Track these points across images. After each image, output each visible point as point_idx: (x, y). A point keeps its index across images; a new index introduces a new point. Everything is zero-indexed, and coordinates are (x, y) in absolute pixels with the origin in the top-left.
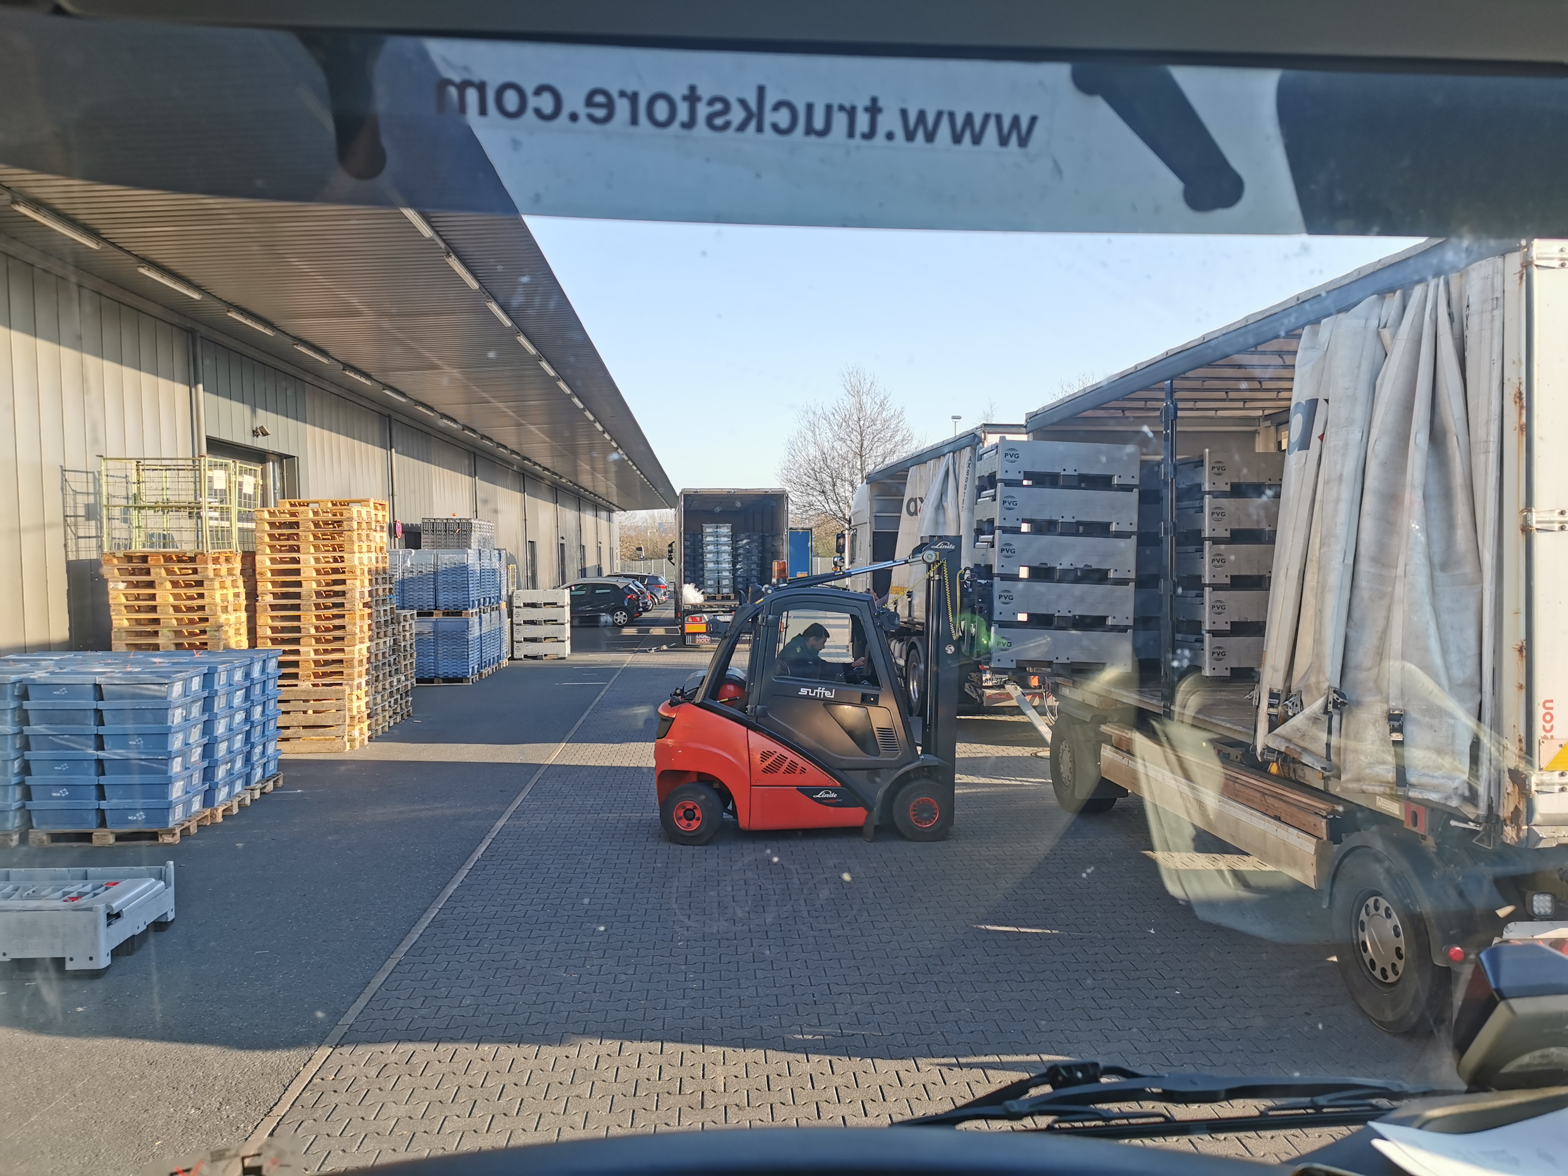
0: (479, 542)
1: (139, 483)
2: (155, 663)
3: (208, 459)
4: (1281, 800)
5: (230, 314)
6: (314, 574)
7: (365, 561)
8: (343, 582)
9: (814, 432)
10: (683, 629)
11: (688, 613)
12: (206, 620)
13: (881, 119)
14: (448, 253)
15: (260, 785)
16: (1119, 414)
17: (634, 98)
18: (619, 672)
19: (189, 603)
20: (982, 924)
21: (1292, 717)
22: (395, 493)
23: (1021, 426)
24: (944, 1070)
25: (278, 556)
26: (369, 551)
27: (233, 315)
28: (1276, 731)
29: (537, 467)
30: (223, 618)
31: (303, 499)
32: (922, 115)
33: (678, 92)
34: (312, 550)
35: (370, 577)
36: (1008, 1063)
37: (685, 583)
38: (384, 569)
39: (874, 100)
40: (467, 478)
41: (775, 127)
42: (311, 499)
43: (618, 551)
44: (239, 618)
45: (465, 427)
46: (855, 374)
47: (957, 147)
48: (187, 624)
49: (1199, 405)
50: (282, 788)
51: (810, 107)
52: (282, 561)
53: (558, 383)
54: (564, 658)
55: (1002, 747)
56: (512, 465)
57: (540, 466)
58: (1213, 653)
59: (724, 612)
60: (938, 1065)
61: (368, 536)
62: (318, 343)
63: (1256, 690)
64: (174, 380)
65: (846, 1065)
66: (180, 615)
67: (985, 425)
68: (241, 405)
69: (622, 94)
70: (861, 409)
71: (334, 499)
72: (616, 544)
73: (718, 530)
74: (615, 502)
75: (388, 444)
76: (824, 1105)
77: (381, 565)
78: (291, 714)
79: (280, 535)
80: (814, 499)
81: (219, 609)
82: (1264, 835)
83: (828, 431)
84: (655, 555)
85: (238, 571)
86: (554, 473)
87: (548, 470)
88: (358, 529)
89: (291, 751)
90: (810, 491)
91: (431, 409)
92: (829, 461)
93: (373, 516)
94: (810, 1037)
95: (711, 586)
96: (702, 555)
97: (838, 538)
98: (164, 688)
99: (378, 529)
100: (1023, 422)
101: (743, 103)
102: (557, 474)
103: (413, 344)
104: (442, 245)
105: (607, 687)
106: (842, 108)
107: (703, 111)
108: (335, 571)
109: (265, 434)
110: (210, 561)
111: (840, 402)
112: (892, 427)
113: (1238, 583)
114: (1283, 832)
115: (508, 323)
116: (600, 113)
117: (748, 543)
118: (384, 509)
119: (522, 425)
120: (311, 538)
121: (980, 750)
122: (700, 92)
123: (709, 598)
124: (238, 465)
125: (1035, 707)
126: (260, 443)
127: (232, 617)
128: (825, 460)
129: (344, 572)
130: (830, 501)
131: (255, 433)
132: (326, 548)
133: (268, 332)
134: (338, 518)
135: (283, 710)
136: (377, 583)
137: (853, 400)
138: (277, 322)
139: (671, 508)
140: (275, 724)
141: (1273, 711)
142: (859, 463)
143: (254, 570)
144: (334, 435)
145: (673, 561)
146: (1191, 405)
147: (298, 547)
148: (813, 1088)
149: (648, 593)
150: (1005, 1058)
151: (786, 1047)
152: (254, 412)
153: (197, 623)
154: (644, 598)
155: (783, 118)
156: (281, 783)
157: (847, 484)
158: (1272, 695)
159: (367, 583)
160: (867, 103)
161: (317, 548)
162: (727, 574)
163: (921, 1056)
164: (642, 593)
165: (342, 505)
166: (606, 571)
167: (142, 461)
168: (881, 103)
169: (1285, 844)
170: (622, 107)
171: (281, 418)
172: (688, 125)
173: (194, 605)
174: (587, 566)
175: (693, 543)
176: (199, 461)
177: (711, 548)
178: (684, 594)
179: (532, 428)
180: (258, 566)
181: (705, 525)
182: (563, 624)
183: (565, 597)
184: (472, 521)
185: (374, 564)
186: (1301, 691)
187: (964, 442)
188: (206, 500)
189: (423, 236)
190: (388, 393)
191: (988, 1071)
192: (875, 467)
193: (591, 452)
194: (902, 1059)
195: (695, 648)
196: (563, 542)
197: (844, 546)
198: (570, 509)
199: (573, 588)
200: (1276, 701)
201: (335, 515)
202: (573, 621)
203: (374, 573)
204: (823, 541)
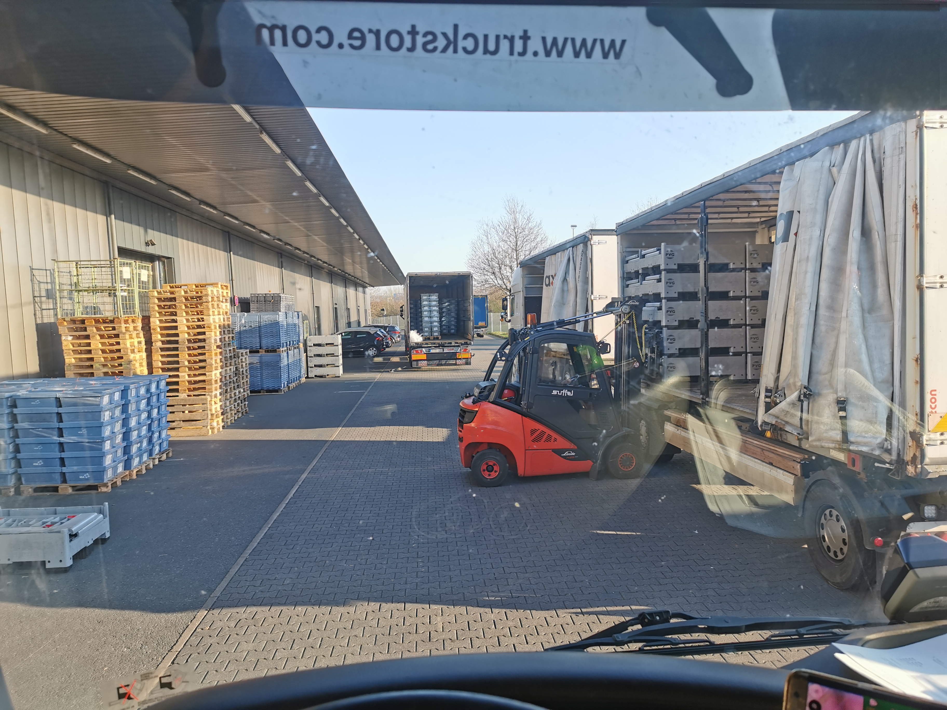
0: (286, 307)
1: (78, 275)
2: (92, 384)
3: (119, 260)
4: (773, 453)
5: (129, 172)
6: (186, 329)
7: (217, 321)
8: (204, 333)
9: (487, 236)
10: (410, 357)
11: (414, 348)
12: (122, 358)
13: (529, 43)
14: (261, 132)
15: (158, 456)
16: (673, 222)
17: (377, 34)
18: (373, 384)
19: (111, 348)
20: (594, 530)
21: (780, 403)
22: (234, 279)
23: (613, 230)
24: (574, 616)
25: (164, 318)
26: (219, 314)
27: (131, 172)
28: (769, 412)
29: (319, 261)
30: (132, 356)
31: (178, 284)
32: (555, 40)
33: (404, 30)
34: (184, 314)
35: (220, 330)
36: (611, 611)
37: (411, 330)
38: (228, 325)
39: (525, 32)
40: (277, 269)
41: (465, 49)
42: (183, 283)
43: (370, 311)
44: (141, 356)
45: (275, 238)
46: (511, 201)
47: (577, 60)
48: (110, 360)
49: (722, 216)
50: (171, 458)
51: (486, 37)
52: (166, 321)
53: (331, 210)
54: (339, 377)
56: (305, 260)
57: (321, 260)
59: (435, 347)
60: (569, 613)
61: (218, 305)
62: (183, 188)
63: (757, 388)
64: (97, 213)
65: (514, 614)
66: (105, 355)
67: (591, 230)
68: (137, 227)
69: (370, 31)
70: (515, 222)
71: (196, 283)
72: (369, 307)
73: (431, 297)
74: (367, 282)
75: (228, 249)
76: (502, 638)
77: (226, 323)
78: (175, 413)
79: (165, 306)
80: (488, 277)
81: (129, 351)
82: (762, 474)
83: (496, 236)
84: (392, 314)
85: (140, 328)
87: (326, 263)
88: (212, 301)
89: (176, 435)
90: (486, 273)
91: (253, 227)
92: (497, 254)
93: (221, 293)
94: (493, 598)
95: (427, 332)
96: (421, 312)
97: (503, 301)
98: (98, 399)
99: (224, 301)
100: (614, 228)
101: (445, 35)
102: (331, 265)
103: (241, 187)
104: (258, 127)
105: (366, 393)
106: (505, 37)
107: (420, 40)
108: (199, 327)
109: (153, 244)
110: (122, 322)
111: (503, 218)
112: (535, 233)
114: (774, 472)
115: (299, 174)
116: (357, 43)
117: (448, 305)
118: (227, 289)
119: (310, 236)
120: (184, 307)
122: (418, 29)
123: (426, 339)
124: (137, 263)
126: (151, 250)
127: (137, 356)
128: (494, 254)
129: (204, 327)
130: (498, 279)
131: (147, 244)
132: (193, 313)
133: (153, 182)
134: (200, 294)
135: (170, 411)
136: (224, 334)
137: (511, 217)
138: (159, 176)
139: (401, 285)
140: (166, 419)
141: (768, 400)
142: (515, 255)
143: (150, 327)
144: (195, 244)
145: (403, 317)
146: (716, 216)
147: (176, 312)
148: (496, 628)
149: (389, 336)
150: (609, 608)
151: (479, 604)
152: (146, 231)
153: (116, 360)
154: (387, 339)
155: (470, 44)
156: (170, 454)
157: (508, 268)
158: (767, 390)
159: (218, 333)
160: (522, 34)
161: (187, 313)
162: (436, 324)
163: (559, 608)
164: (385, 336)
165: (201, 287)
166: (363, 324)
167: (79, 262)
168: (529, 34)
169: (776, 479)
170: (371, 39)
171: (163, 235)
172: (412, 49)
173: (114, 349)
174: (351, 321)
175: (416, 306)
176: (114, 261)
177: (426, 308)
178: (410, 337)
179: (316, 238)
180: (152, 325)
181: (422, 295)
182: (338, 356)
183: (339, 340)
184: (281, 295)
185: (222, 322)
186: (784, 388)
187: (579, 240)
188: (119, 285)
189: (245, 121)
190: (227, 218)
191: (600, 617)
192: (525, 257)
193: (352, 251)
194: (548, 610)
195: (418, 369)
196: (337, 306)
197: (507, 306)
198: (341, 287)
199: (343, 334)
200: (770, 394)
201: (197, 293)
202: (345, 355)
203: (222, 327)
204: (494, 303)
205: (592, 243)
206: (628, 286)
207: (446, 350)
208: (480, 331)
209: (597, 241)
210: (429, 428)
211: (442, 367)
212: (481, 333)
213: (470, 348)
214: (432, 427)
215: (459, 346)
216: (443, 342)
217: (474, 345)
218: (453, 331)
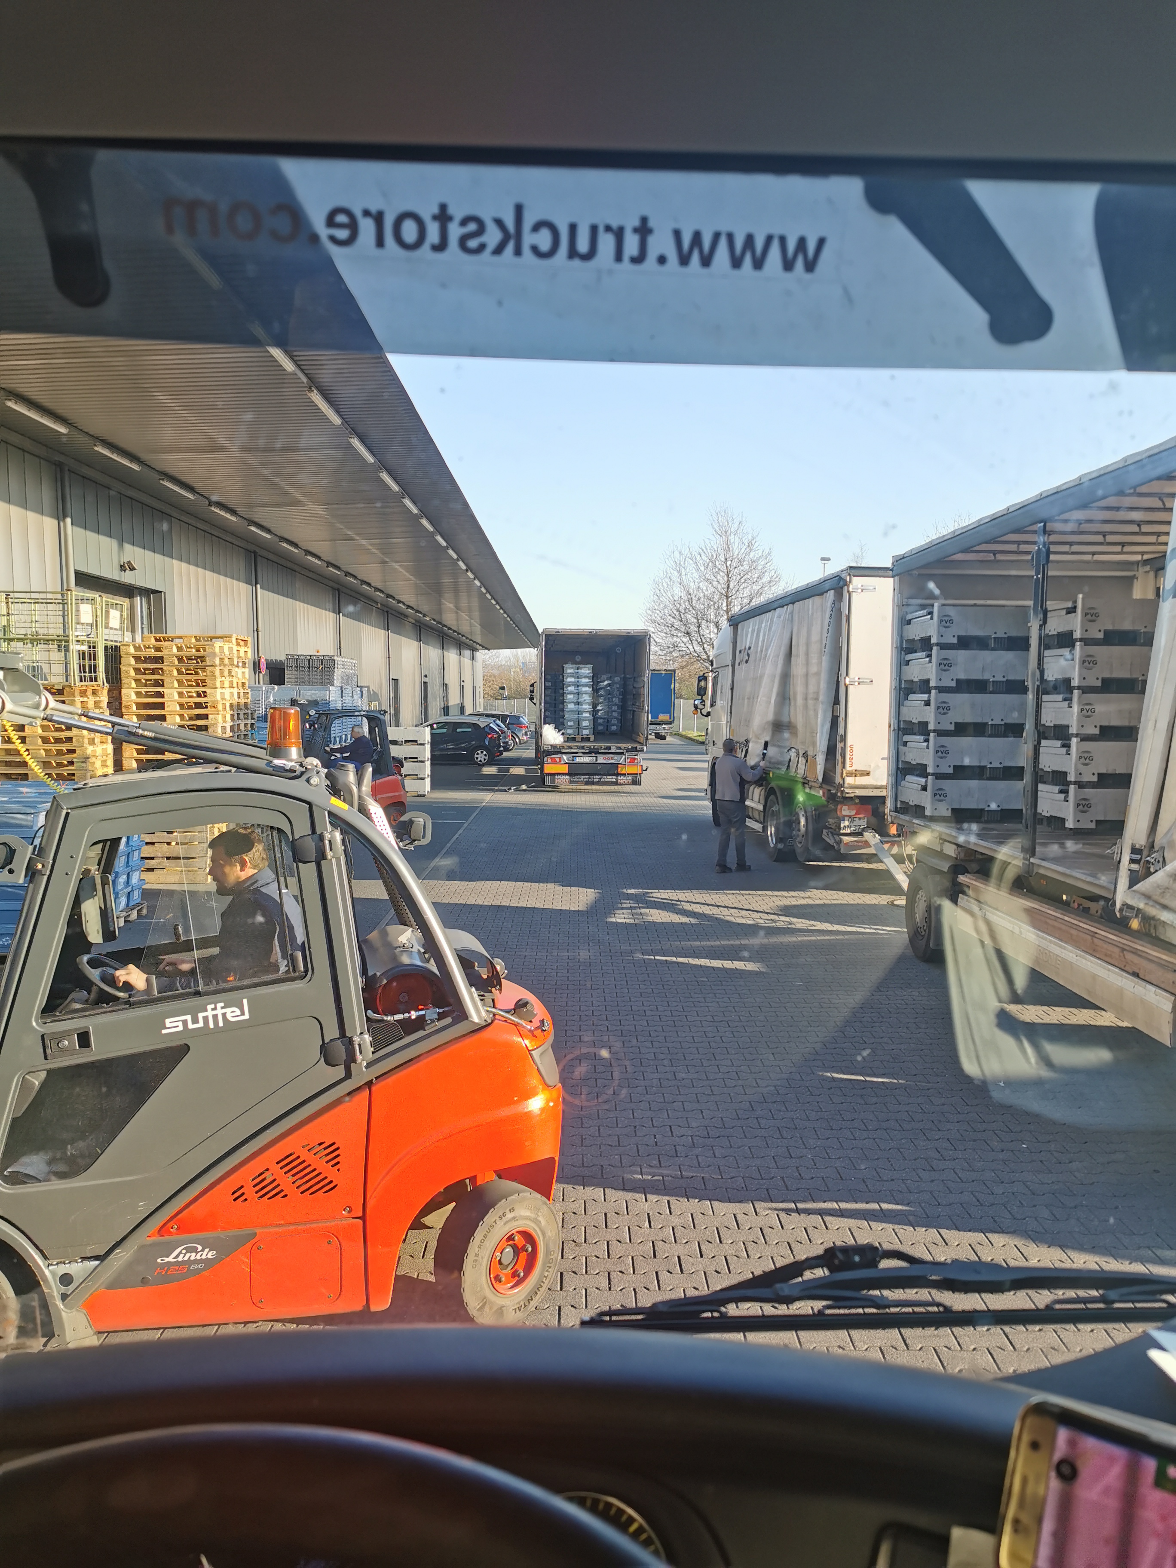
0: (342, 678)
1: (8, 615)
2: (22, 793)
3: (77, 592)
4: (1140, 956)
5: (96, 448)
6: (178, 708)
7: (227, 696)
8: (206, 717)
9: (679, 572)
10: (542, 769)
11: (548, 753)
12: (74, 751)
13: (651, 240)
14: (310, 388)
15: (124, 914)
16: (991, 557)
17: (379, 218)
18: (479, 809)
19: (57, 734)
20: (827, 1072)
21: (1154, 873)
22: (260, 629)
23: (887, 569)
24: (783, 1215)
25: (143, 690)
26: (231, 687)
27: (99, 449)
28: (1135, 888)
29: (401, 605)
30: (90, 750)
31: (170, 634)
32: (697, 237)
33: (427, 212)
34: (176, 684)
35: (232, 712)
36: (846, 1210)
37: (545, 723)
38: (246, 704)
39: (644, 220)
40: (332, 614)
41: (535, 249)
42: (178, 634)
43: (481, 690)
44: (105, 750)
45: (329, 564)
46: (723, 513)
47: (736, 272)
48: (55, 755)
49: (1075, 548)
50: (146, 917)
51: (573, 228)
52: (147, 695)
53: (421, 520)
54: (424, 796)
55: (858, 895)
56: (377, 603)
57: (404, 604)
58: (1078, 805)
59: (583, 753)
60: (776, 1209)
61: (230, 671)
62: (183, 478)
63: (1118, 845)
64: (42, 514)
65: (684, 1206)
66: (47, 747)
67: (851, 567)
68: (108, 539)
69: (367, 213)
70: (728, 549)
71: (197, 634)
72: (480, 683)
73: (579, 671)
74: (479, 641)
75: (253, 580)
76: (659, 1244)
77: (242, 701)
78: (156, 845)
79: (145, 669)
80: (678, 640)
81: (86, 741)
82: (1121, 991)
83: (694, 571)
84: (518, 695)
85: (104, 704)
86: (417, 611)
87: (412, 608)
88: (220, 665)
89: (154, 881)
90: (674, 632)
91: (296, 545)
92: (694, 602)
93: (235, 652)
94: (649, 1177)
95: (570, 727)
96: (563, 695)
97: (699, 681)
98: (30, 817)
99: (240, 664)
100: (889, 565)
101: (499, 223)
102: (421, 613)
103: (277, 480)
104: (304, 379)
105: (465, 825)
106: (608, 229)
107: (455, 231)
108: (199, 705)
109: (132, 569)
110: (77, 693)
111: (707, 542)
112: (760, 568)
113: (1108, 733)
114: (1141, 988)
115: (371, 459)
116: (343, 234)
117: (609, 685)
118: (246, 645)
119: (386, 562)
120: (175, 673)
121: (836, 896)
122: (451, 211)
123: (569, 739)
124: (104, 599)
125: (892, 856)
126: (128, 578)
127: (99, 749)
128: (690, 600)
129: (206, 707)
130: (695, 643)
131: (122, 568)
132: (190, 683)
133: (135, 467)
134: (202, 653)
135: (148, 840)
136: (238, 718)
137: (720, 540)
138: (144, 456)
139: (534, 647)
140: (139, 854)
141: (1135, 867)
142: (725, 604)
143: (120, 704)
144: (200, 570)
145: (535, 701)
146: (1066, 548)
147: (162, 680)
148: (650, 1227)
149: (509, 733)
150: (844, 1205)
151: (626, 1186)
152: (121, 546)
153: (65, 754)
154: (505, 738)
155: (544, 240)
156: (144, 912)
157: (712, 625)
158: (1134, 850)
159: (228, 718)
160: (637, 223)
161: (180, 683)
162: (587, 715)
163: (760, 1200)
164: (503, 732)
165: (205, 641)
166: (469, 710)
167: (12, 594)
168: (651, 224)
169: (1142, 1001)
170: (367, 227)
171: (148, 553)
172: (440, 247)
173: (63, 737)
174: (449, 704)
175: (554, 683)
176: (67, 594)
177: (571, 689)
178: (544, 735)
179: (396, 566)
180: (124, 699)
181: (566, 666)
182: (423, 762)
183: (426, 735)
184: (335, 658)
185: (236, 700)
186: (1164, 848)
187: (827, 585)
188: (73, 634)
189: (285, 370)
190: (253, 528)
191: (827, 1218)
192: (742, 608)
193: (456, 591)
194: (740, 1202)
195: (554, 789)
196: (426, 680)
197: (705, 689)
198: (434, 647)
199: (435, 726)
200: (1138, 857)
201: (198, 650)
202: (433, 759)
203: (235, 708)
204: (684, 684)
205: (851, 590)
206: (907, 663)
207: (601, 759)
208: (661, 729)
209: (859, 586)
210: (564, 888)
211: (594, 787)
212: (663, 732)
213: (640, 756)
214: (570, 886)
215: (622, 753)
216: (597, 745)
217: (647, 752)
218: (614, 728)
